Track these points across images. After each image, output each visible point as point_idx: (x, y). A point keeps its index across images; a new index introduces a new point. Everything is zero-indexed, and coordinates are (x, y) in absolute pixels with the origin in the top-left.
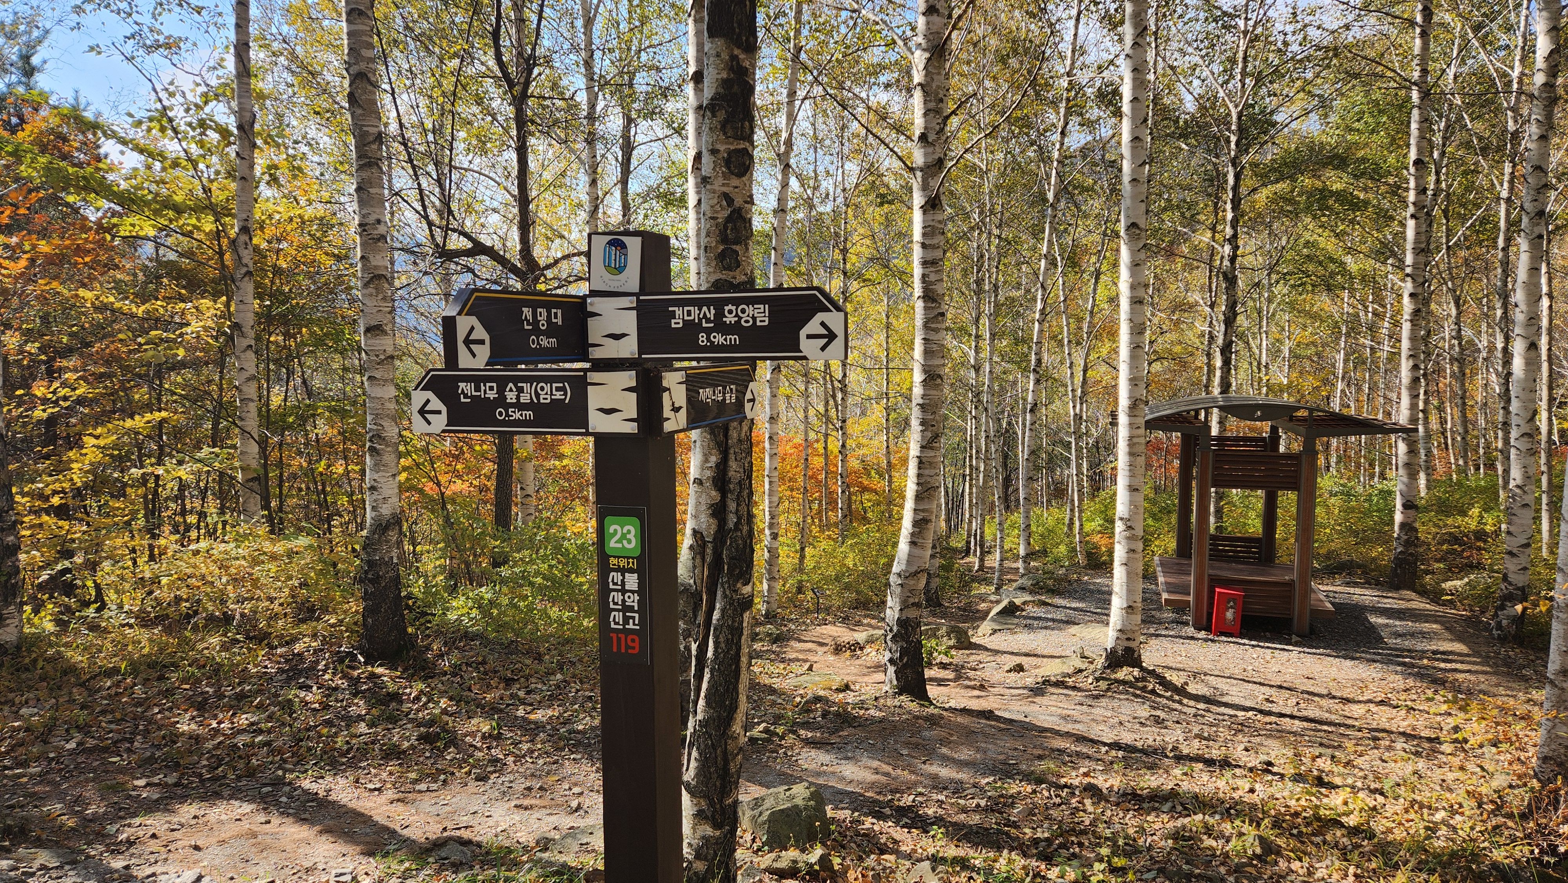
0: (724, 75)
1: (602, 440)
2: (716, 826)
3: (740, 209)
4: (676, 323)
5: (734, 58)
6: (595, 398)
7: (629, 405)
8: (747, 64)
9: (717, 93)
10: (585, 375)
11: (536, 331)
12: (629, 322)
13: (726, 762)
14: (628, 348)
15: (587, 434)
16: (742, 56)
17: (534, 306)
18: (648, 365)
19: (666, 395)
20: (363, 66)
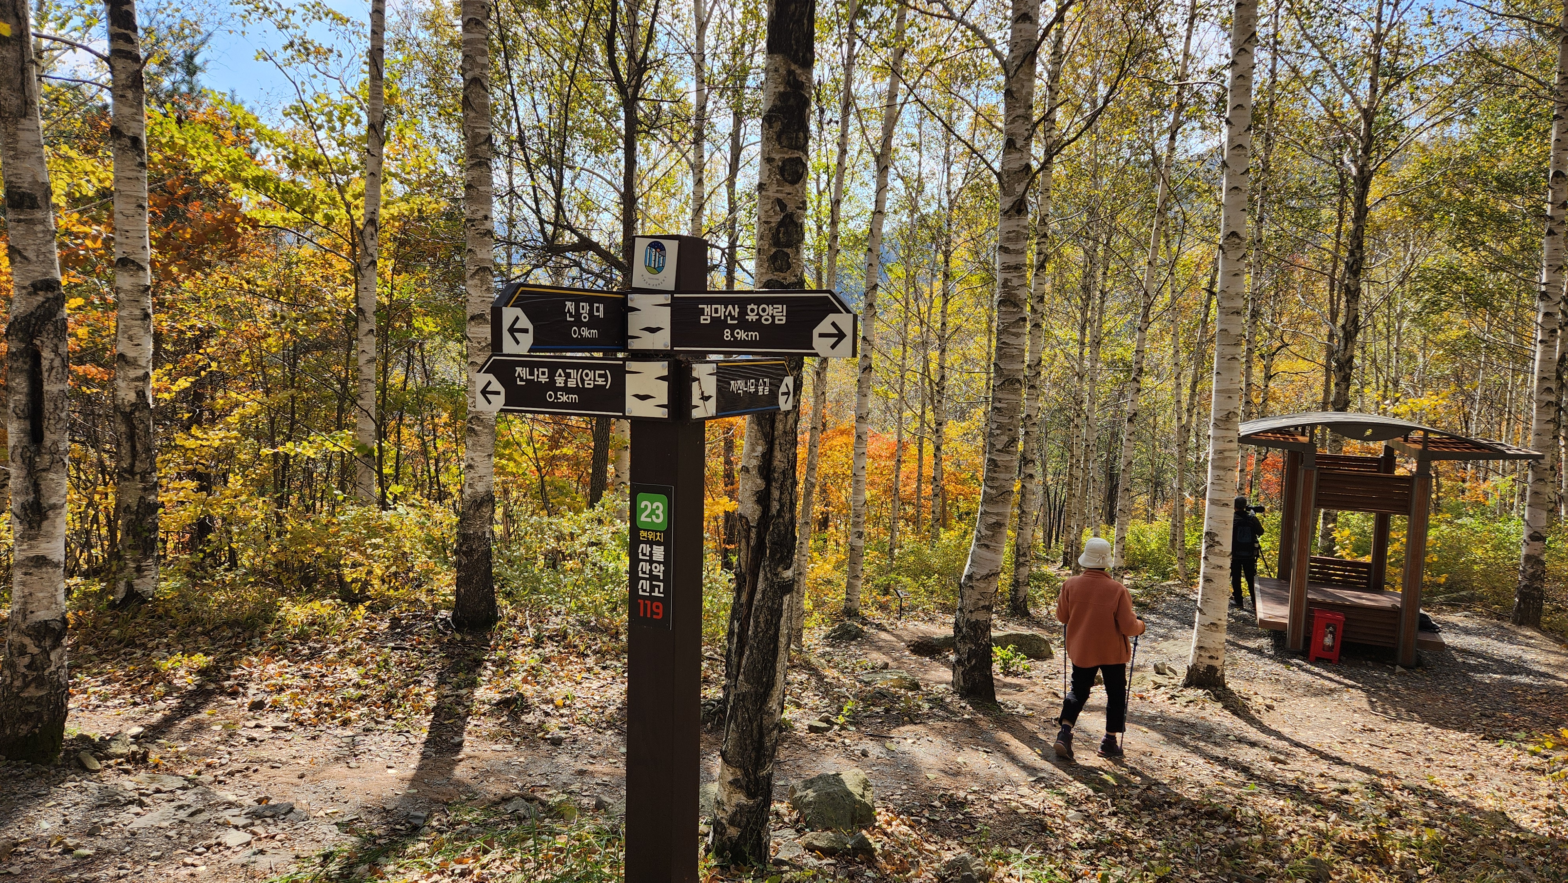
0: (781, 89)
1: (638, 424)
2: (750, 795)
3: (792, 214)
4: (705, 320)
5: (790, 73)
6: (632, 385)
7: (661, 392)
8: (803, 78)
9: (774, 106)
10: (624, 365)
11: (579, 323)
12: (663, 318)
13: (761, 735)
14: (662, 341)
15: (626, 417)
16: (798, 71)
17: (577, 300)
18: (681, 357)
19: (695, 385)
20: (477, 71)
